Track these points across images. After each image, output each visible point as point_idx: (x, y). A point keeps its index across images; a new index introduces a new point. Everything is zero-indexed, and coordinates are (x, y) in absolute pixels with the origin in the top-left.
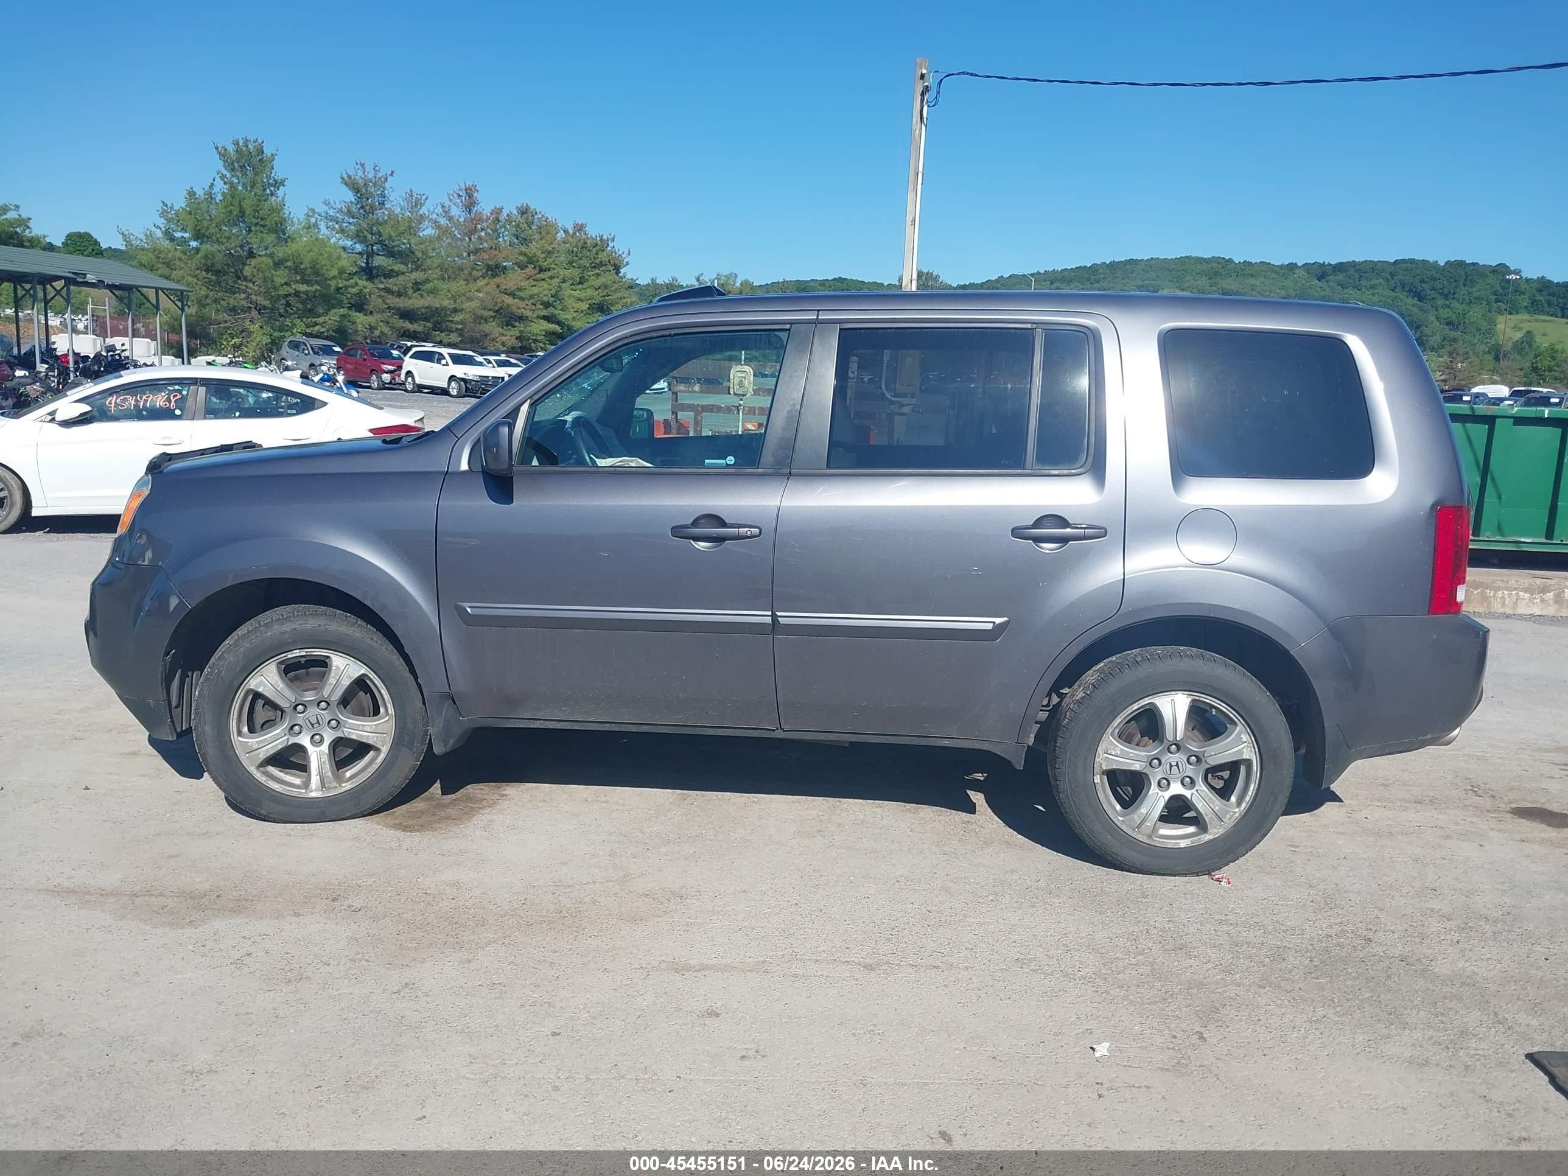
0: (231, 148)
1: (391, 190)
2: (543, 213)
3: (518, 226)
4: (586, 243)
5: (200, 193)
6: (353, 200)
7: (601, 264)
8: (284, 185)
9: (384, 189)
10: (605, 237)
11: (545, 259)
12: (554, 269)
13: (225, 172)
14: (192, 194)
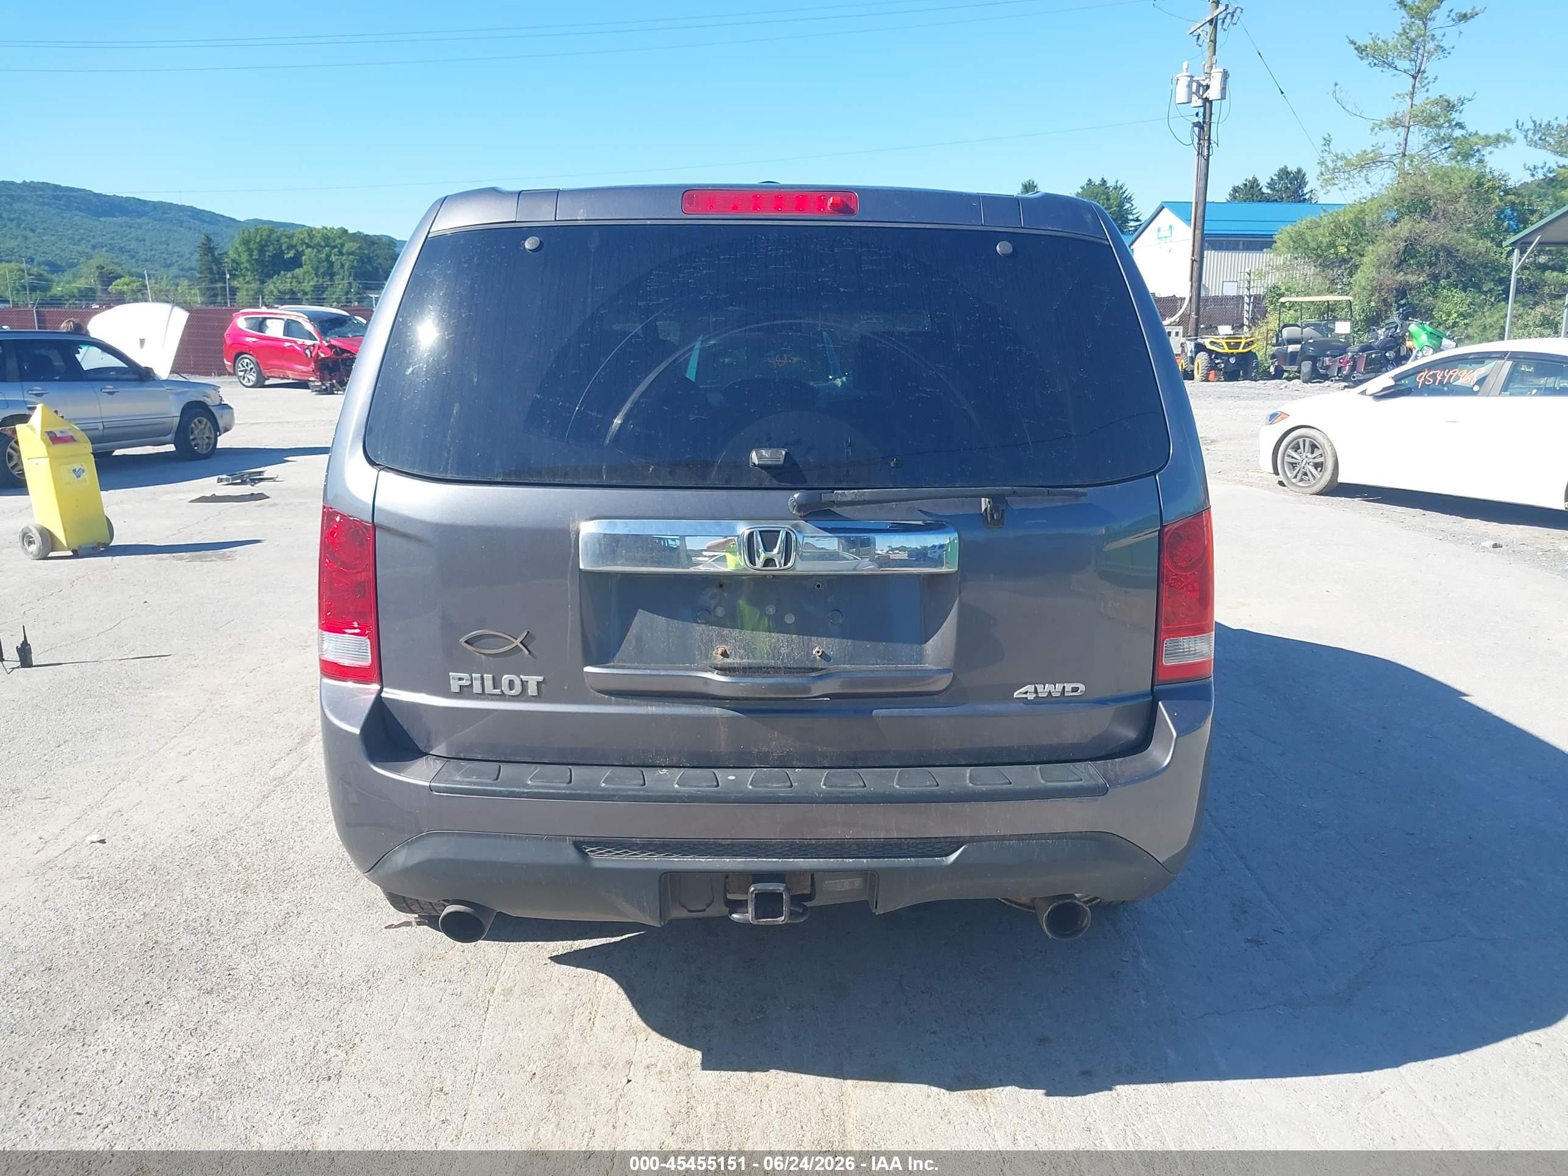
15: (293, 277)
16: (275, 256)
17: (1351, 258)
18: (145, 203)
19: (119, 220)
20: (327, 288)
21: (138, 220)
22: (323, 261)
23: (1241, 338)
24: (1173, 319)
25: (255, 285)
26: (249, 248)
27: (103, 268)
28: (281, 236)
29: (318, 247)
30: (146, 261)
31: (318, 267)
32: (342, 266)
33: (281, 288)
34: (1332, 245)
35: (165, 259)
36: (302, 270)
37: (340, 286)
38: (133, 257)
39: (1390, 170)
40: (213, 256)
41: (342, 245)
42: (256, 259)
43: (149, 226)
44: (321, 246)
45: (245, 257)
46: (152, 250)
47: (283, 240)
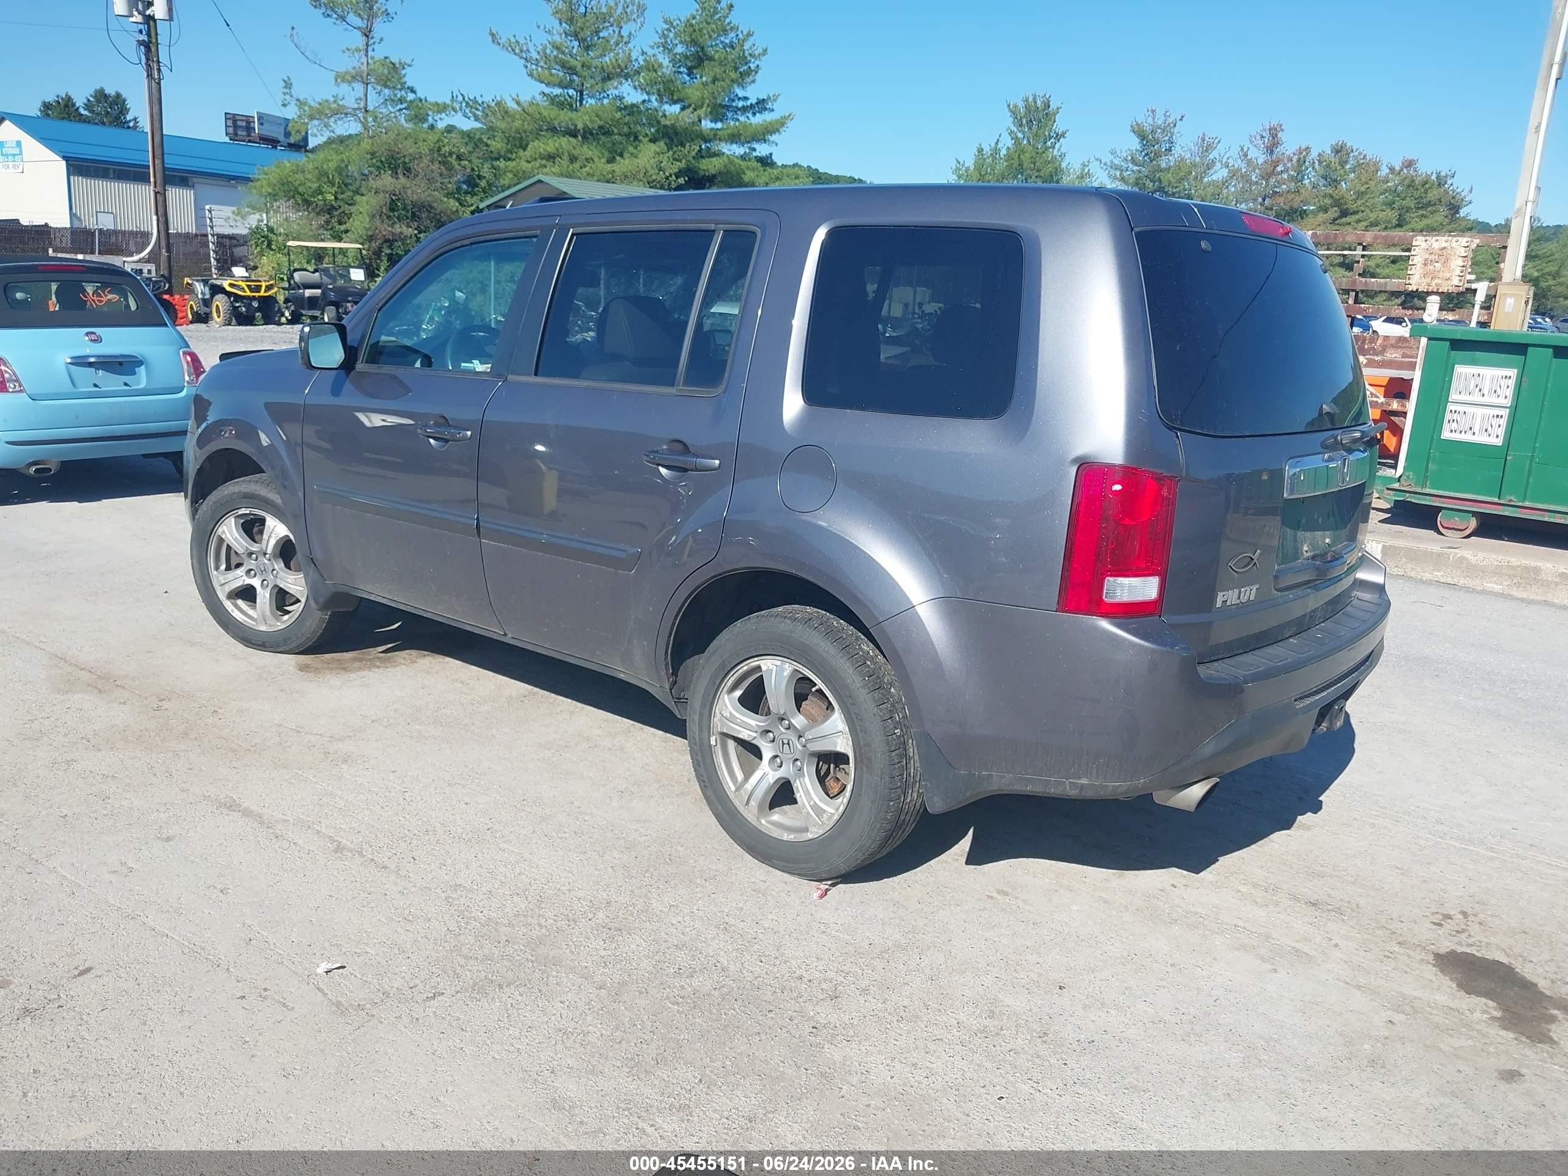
0: (1021, 104)
1: (1178, 135)
2: (1361, 150)
3: (1328, 166)
4: (1413, 181)
5: (987, 149)
6: (1139, 148)
7: (1429, 204)
8: (1064, 137)
9: (1172, 134)
10: (1443, 174)
11: (1355, 200)
12: (1363, 212)
13: (1014, 129)
14: (980, 150)
17: (340, 207)
23: (260, 281)
24: (142, 255)
34: (319, 191)
39: (355, 124)
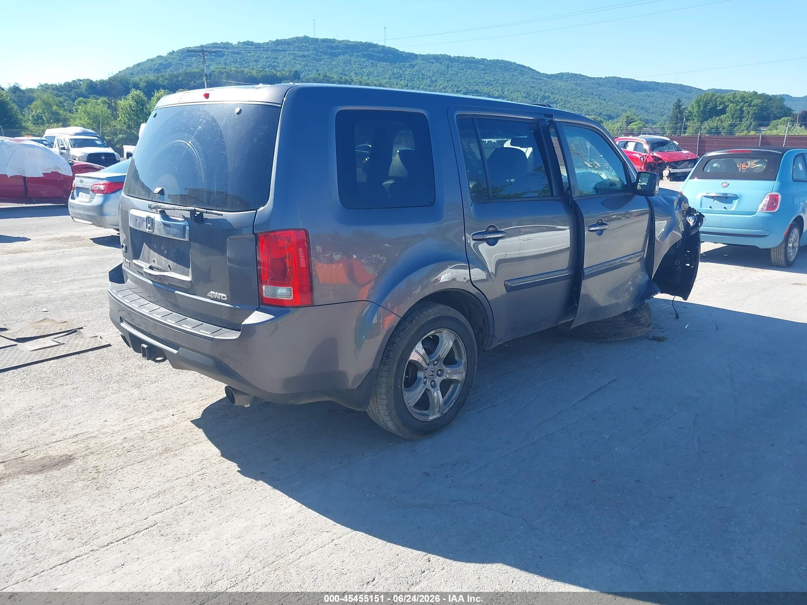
15: (719, 120)
16: (712, 108)
18: (658, 84)
19: (644, 93)
20: (737, 125)
21: (653, 93)
22: (738, 111)
25: (698, 124)
26: (699, 105)
27: (629, 117)
28: (718, 97)
29: (737, 103)
30: (652, 113)
31: (734, 114)
32: (748, 113)
33: (711, 126)
35: (662, 112)
36: (725, 115)
37: (745, 124)
38: (646, 111)
40: (680, 109)
41: (751, 101)
42: (701, 111)
43: (658, 96)
44: (739, 102)
45: (696, 109)
46: (656, 108)
47: (719, 99)
